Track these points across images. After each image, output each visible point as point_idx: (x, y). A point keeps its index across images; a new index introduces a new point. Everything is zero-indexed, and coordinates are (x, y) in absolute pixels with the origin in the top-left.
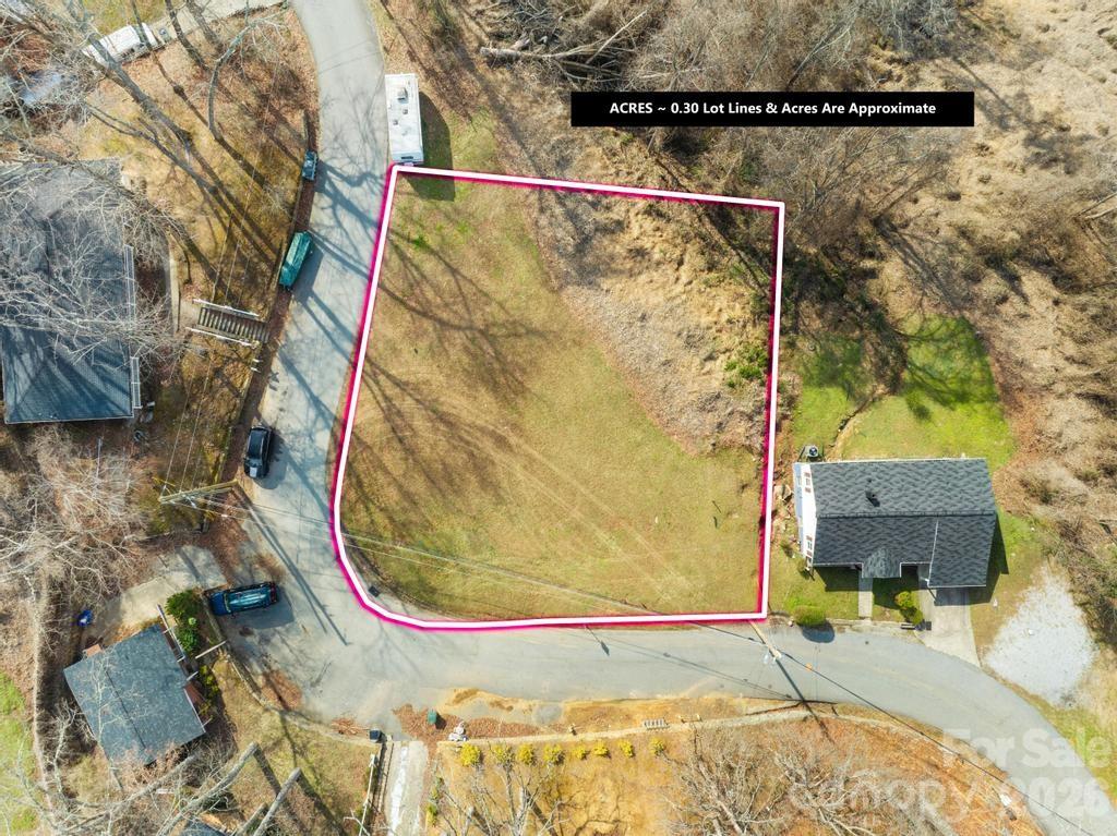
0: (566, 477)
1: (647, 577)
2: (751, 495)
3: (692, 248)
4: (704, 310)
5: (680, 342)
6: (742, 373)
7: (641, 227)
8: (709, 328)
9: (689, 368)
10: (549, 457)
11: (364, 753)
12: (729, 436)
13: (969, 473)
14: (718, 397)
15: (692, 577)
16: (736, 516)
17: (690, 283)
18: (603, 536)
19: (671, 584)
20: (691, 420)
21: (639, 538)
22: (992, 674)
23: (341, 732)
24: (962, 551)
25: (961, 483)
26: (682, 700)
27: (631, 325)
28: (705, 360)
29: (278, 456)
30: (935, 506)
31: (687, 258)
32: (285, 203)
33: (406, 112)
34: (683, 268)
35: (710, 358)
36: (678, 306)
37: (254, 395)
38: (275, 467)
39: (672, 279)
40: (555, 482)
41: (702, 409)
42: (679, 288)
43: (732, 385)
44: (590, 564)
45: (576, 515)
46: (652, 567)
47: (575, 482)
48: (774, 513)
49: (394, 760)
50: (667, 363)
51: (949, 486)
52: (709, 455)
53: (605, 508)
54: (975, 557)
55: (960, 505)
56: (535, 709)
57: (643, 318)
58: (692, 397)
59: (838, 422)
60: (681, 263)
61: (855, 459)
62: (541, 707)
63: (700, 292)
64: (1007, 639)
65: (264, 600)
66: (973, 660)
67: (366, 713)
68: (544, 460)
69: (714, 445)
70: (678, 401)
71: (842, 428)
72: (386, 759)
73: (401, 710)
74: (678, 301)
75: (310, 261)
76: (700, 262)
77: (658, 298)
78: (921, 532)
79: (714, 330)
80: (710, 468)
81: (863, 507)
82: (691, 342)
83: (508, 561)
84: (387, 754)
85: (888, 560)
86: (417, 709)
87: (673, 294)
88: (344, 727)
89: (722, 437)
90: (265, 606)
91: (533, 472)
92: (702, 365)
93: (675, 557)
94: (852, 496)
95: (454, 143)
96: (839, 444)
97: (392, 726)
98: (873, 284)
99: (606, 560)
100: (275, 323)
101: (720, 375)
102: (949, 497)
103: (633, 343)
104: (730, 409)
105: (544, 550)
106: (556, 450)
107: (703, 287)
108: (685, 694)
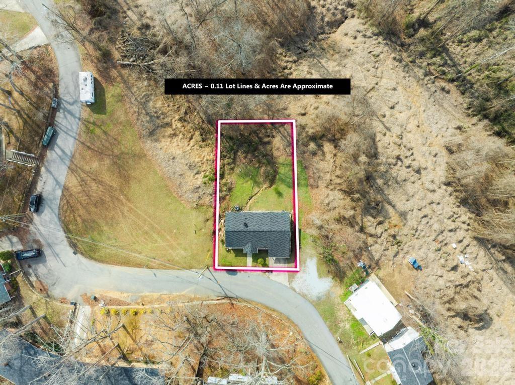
0: (143, 215)
1: (170, 251)
2: (211, 223)
3: (197, 133)
4: (198, 156)
5: (187, 167)
6: (209, 179)
7: (176, 125)
8: (198, 163)
9: (189, 176)
10: (136, 207)
11: (68, 309)
12: (203, 202)
13: (282, 217)
14: (199, 187)
15: (186, 251)
16: (203, 230)
17: (194, 146)
18: (155, 236)
19: (179, 254)
20: (190, 195)
21: (168, 237)
22: (294, 290)
23: (62, 302)
24: (279, 244)
25: (279, 220)
26: (182, 295)
27: (169, 161)
28: (196, 174)
29: (42, 205)
30: (267, 228)
31: (194, 137)
32: (44, 116)
33: (86, 85)
34: (192, 140)
35: (198, 173)
36: (187, 154)
37: (34, 183)
38: (41, 208)
39: (186, 145)
40: (138, 216)
41: (193, 192)
42: (189, 148)
43: (205, 183)
44: (150, 246)
45: (146, 228)
46: (172, 247)
47: (146, 217)
48: (220, 230)
49: (79, 312)
50: (181, 175)
51: (274, 221)
52: (194, 208)
53: (156, 226)
54: (284, 247)
55: (277, 228)
56: (130, 296)
57: (174, 158)
58: (190, 187)
59: (248, 198)
60: (191, 139)
61: (254, 211)
62: (132, 296)
63: (197, 149)
64: (300, 277)
65: (34, 255)
66: (287, 284)
67: (71, 296)
68: (135, 208)
69: (197, 205)
70: (184, 189)
71: (250, 200)
72: (77, 312)
73: (83, 295)
74: (188, 153)
75: (54, 136)
76: (199, 138)
77: (179, 152)
78: (264, 237)
79: (200, 163)
80: (194, 213)
81: (242, 228)
82: (191, 167)
83: (121, 244)
84: (77, 310)
85: (252, 247)
86: (88, 295)
87: (186, 150)
88: (63, 301)
89: (200, 202)
90: (34, 257)
91: (131, 213)
92: (194, 176)
93: (181, 244)
94: (239, 224)
95: (106, 95)
96: (248, 205)
97: (80, 300)
98: (269, 147)
99: (156, 245)
100: (41, 158)
101: (201, 180)
102: (274, 225)
103: (169, 168)
104: (203, 192)
105: (134, 241)
106: (139, 205)
107: (198, 148)
108: (183, 293)
